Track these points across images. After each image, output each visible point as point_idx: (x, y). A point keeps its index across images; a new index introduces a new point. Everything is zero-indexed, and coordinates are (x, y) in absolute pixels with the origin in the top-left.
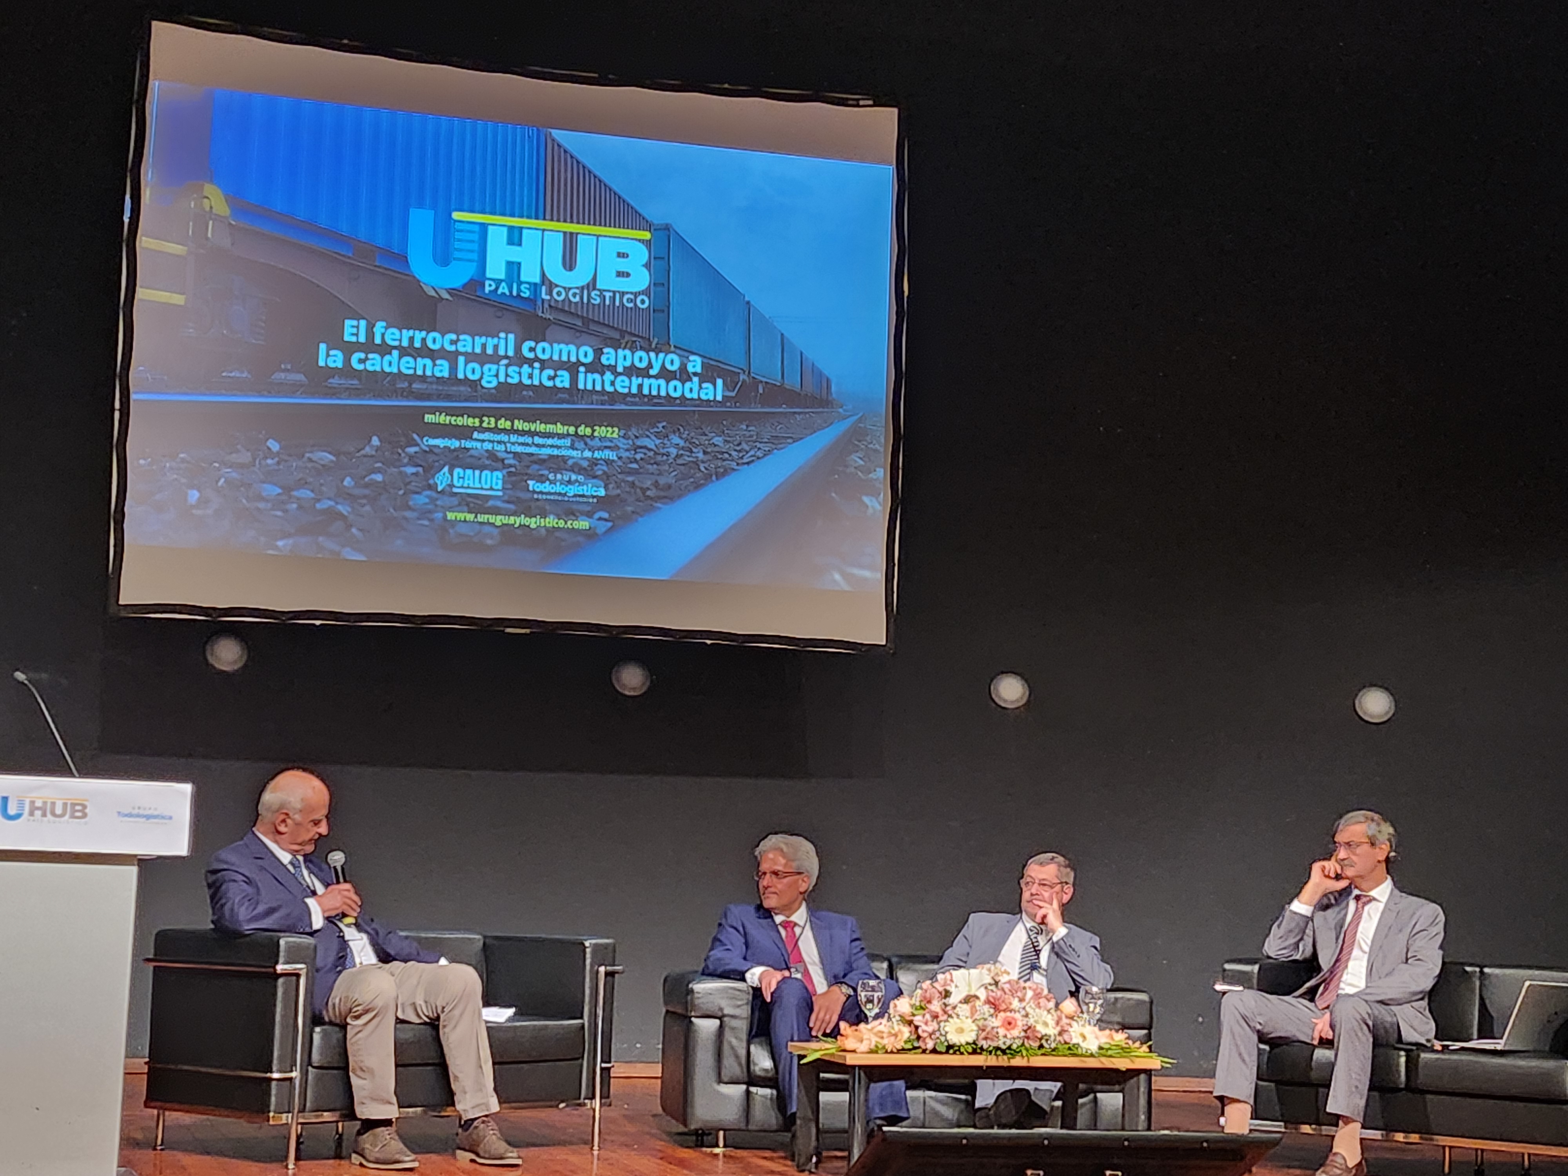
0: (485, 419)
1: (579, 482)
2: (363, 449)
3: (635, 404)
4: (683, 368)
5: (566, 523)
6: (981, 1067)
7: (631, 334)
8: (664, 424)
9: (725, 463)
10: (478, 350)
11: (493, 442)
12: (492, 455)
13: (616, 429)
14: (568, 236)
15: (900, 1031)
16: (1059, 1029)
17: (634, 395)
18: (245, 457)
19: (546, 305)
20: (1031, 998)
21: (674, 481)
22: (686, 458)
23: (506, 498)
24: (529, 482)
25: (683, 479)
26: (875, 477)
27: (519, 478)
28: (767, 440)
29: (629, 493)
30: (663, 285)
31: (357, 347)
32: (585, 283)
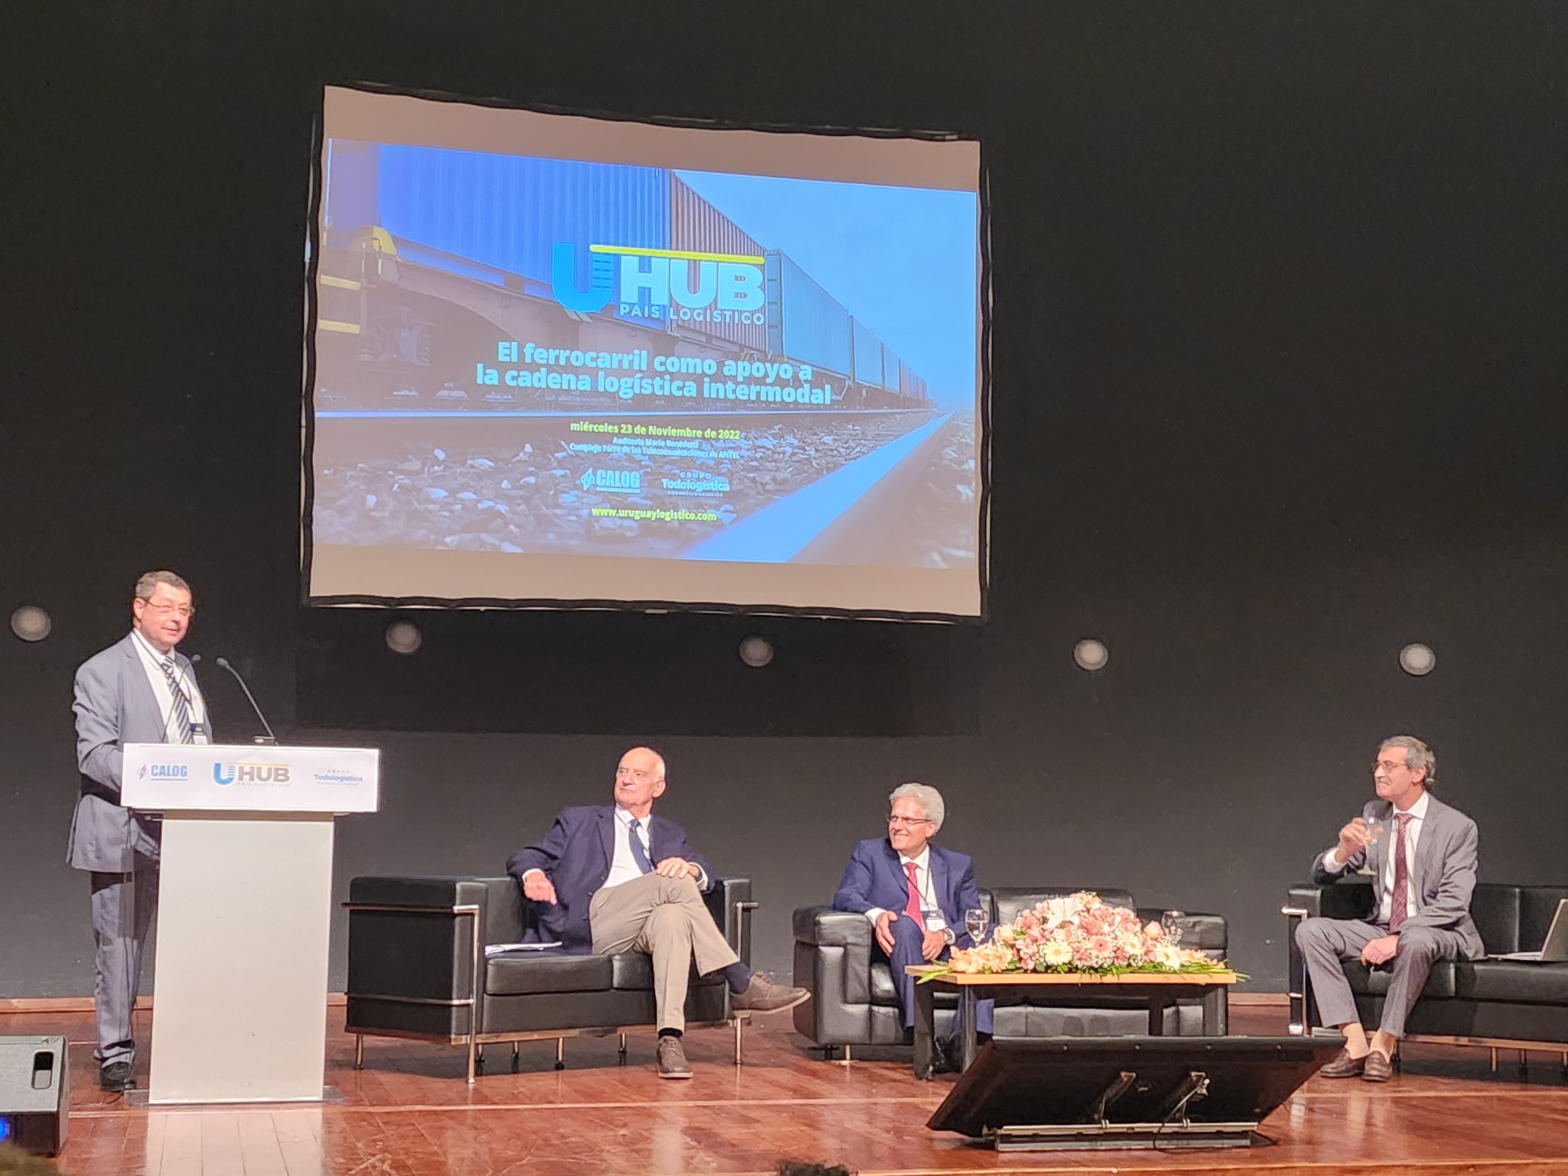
0: (623, 425)
2: (517, 455)
3: (754, 409)
4: (795, 376)
5: (696, 515)
6: (1077, 984)
7: (749, 347)
8: (780, 426)
9: (835, 459)
10: (615, 366)
11: (630, 446)
12: (630, 457)
13: (738, 432)
14: (692, 263)
15: (1004, 953)
16: (1145, 949)
17: (753, 402)
18: (415, 465)
19: (674, 325)
20: (1119, 923)
21: (790, 476)
22: (800, 455)
23: (643, 495)
25: (798, 474)
26: (967, 468)
27: (653, 477)
28: (869, 438)
29: (750, 487)
30: (776, 303)
31: (510, 366)
32: (707, 304)
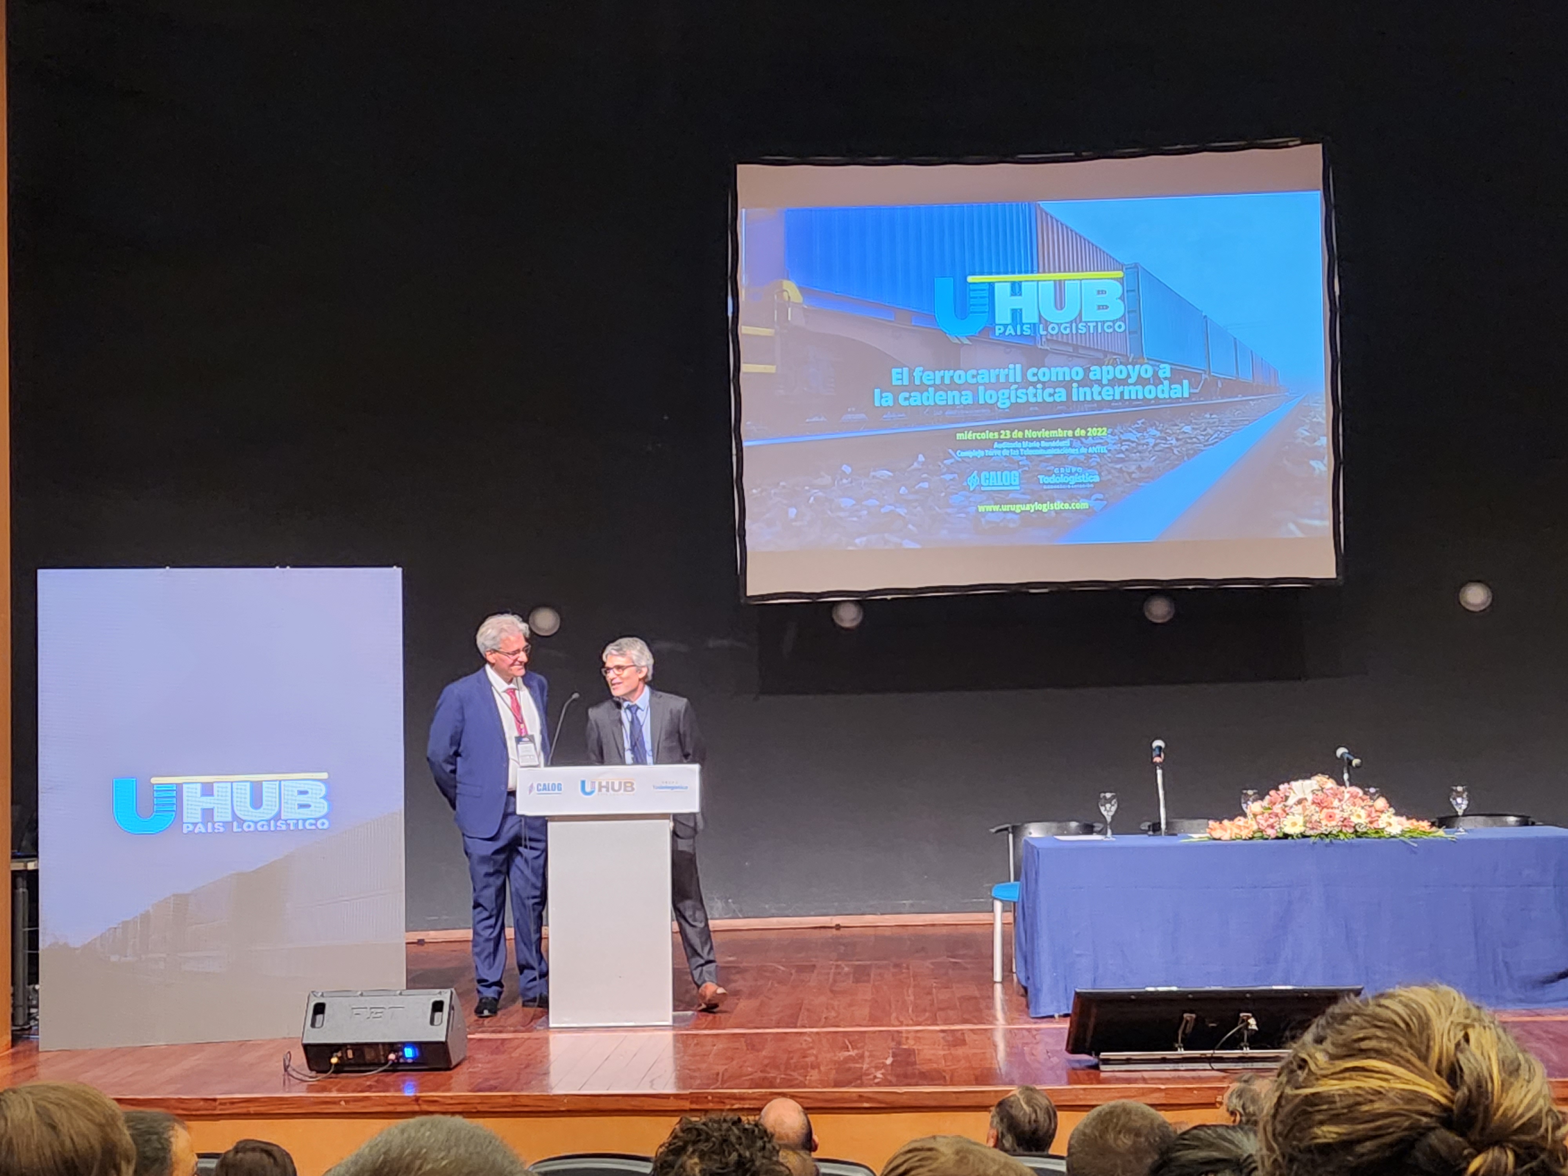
0: (1002, 432)
1: (1079, 473)
2: (913, 465)
3: (1119, 407)
5: (1070, 505)
7: (1112, 353)
8: (1143, 420)
9: (1195, 445)
10: (993, 380)
11: (1009, 449)
12: (1009, 459)
13: (1105, 429)
14: (1058, 283)
17: (1117, 401)
18: (827, 480)
21: (1154, 464)
22: (1162, 445)
23: (1022, 490)
24: (1039, 476)
25: (1162, 462)
26: (1320, 444)
27: (1030, 475)
28: (1226, 424)
29: (1118, 477)
30: (1135, 311)
31: (903, 388)
32: (1073, 318)
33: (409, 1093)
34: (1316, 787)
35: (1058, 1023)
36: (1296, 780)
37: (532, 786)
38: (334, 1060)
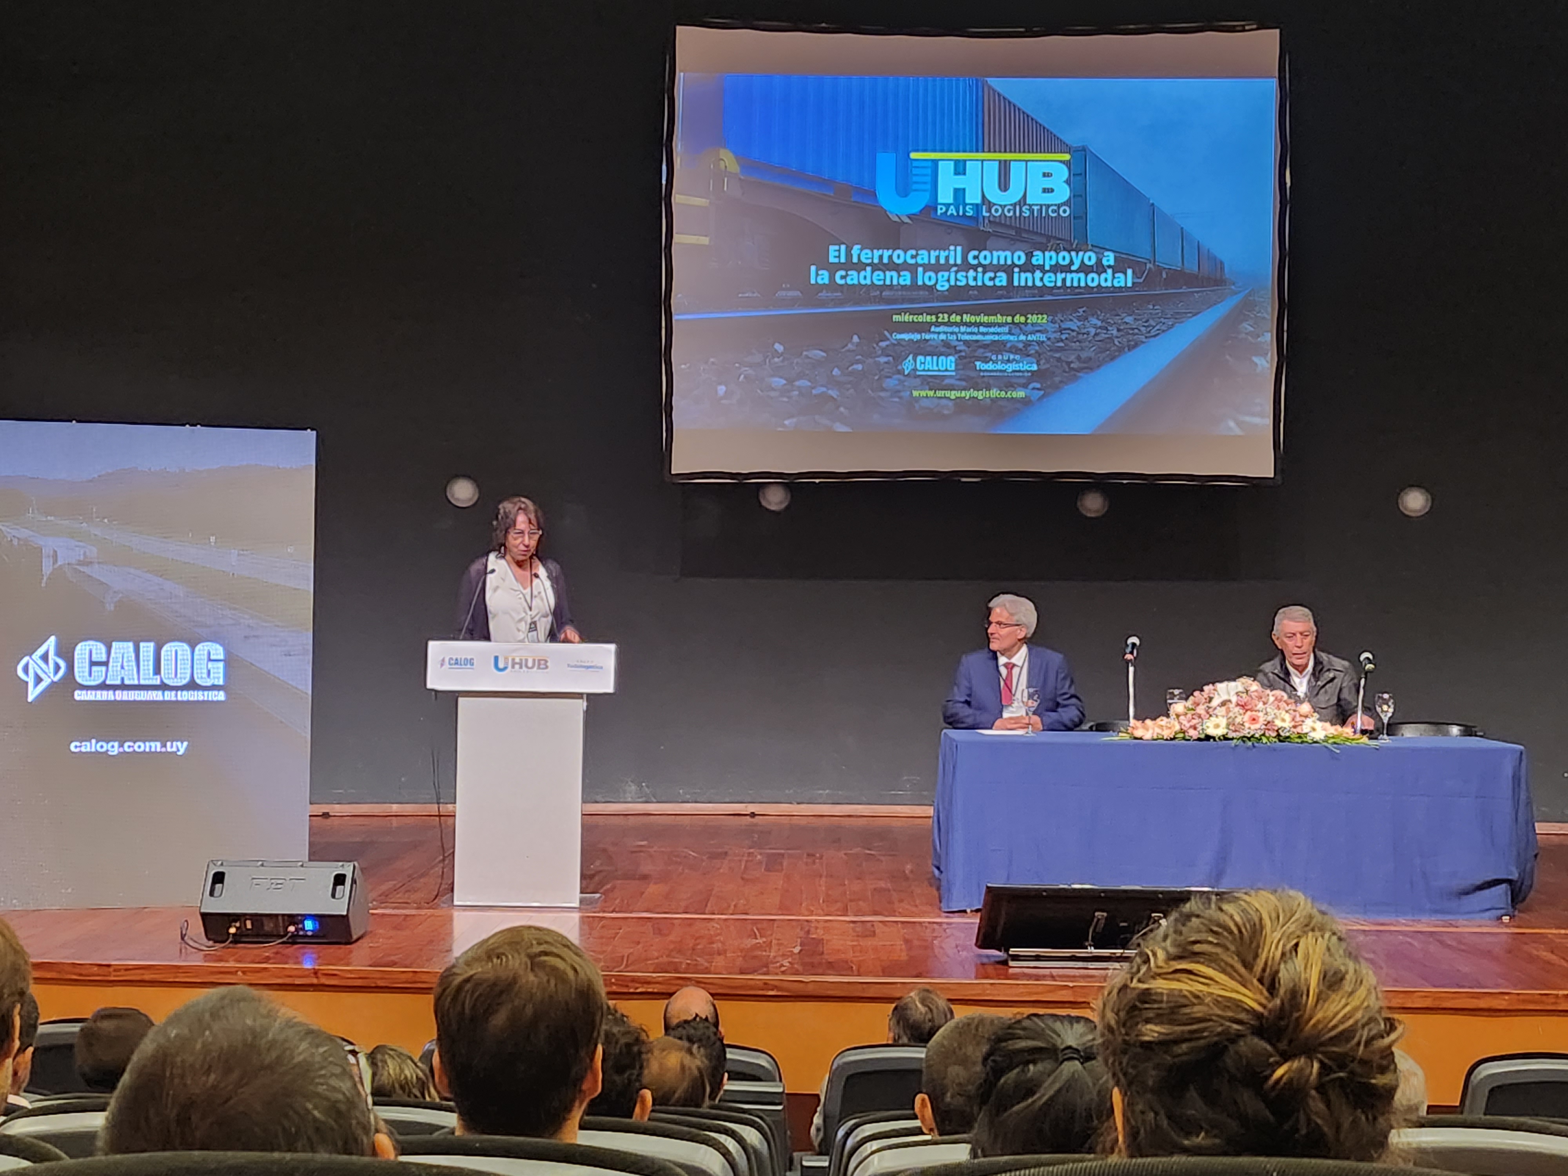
0: (940, 315)
2: (846, 345)
3: (1061, 295)
4: (1099, 261)
5: (1006, 393)
7: (1055, 239)
8: (1084, 309)
9: (1136, 337)
10: (933, 261)
11: (946, 333)
12: (946, 344)
13: (1045, 316)
14: (1003, 163)
17: (1059, 288)
18: (758, 358)
19: (986, 221)
21: (1093, 355)
22: (1103, 335)
23: (958, 377)
25: (1101, 352)
26: (1263, 341)
27: (968, 360)
28: (1169, 316)
29: (1056, 366)
30: (1081, 196)
31: (839, 266)
32: (1017, 200)
33: (308, 965)
34: (1241, 689)
35: (968, 917)
36: (1221, 681)
37: (443, 660)
38: (232, 930)
